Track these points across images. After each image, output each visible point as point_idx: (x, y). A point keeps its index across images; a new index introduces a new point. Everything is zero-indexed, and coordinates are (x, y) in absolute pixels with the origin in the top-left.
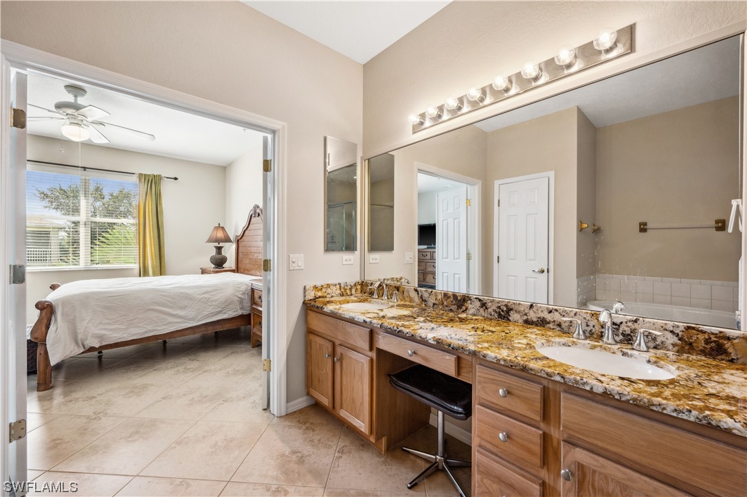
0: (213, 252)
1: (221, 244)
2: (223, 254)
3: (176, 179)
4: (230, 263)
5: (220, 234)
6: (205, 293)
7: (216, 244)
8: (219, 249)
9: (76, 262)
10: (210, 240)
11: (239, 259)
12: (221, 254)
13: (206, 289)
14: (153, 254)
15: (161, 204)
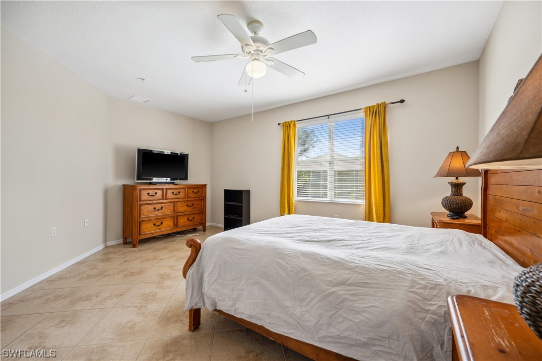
0: (448, 192)
1: (461, 179)
2: (465, 194)
3: (402, 101)
4: (475, 212)
5: (457, 164)
6: (342, 283)
7: (453, 179)
8: (457, 188)
9: (325, 196)
10: (442, 174)
11: (489, 208)
12: (461, 195)
13: (344, 275)
14: (377, 191)
15: (385, 135)
